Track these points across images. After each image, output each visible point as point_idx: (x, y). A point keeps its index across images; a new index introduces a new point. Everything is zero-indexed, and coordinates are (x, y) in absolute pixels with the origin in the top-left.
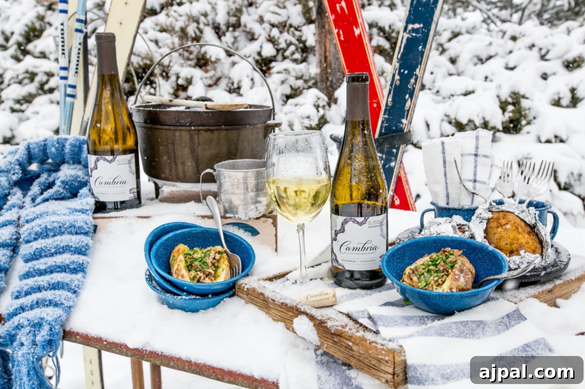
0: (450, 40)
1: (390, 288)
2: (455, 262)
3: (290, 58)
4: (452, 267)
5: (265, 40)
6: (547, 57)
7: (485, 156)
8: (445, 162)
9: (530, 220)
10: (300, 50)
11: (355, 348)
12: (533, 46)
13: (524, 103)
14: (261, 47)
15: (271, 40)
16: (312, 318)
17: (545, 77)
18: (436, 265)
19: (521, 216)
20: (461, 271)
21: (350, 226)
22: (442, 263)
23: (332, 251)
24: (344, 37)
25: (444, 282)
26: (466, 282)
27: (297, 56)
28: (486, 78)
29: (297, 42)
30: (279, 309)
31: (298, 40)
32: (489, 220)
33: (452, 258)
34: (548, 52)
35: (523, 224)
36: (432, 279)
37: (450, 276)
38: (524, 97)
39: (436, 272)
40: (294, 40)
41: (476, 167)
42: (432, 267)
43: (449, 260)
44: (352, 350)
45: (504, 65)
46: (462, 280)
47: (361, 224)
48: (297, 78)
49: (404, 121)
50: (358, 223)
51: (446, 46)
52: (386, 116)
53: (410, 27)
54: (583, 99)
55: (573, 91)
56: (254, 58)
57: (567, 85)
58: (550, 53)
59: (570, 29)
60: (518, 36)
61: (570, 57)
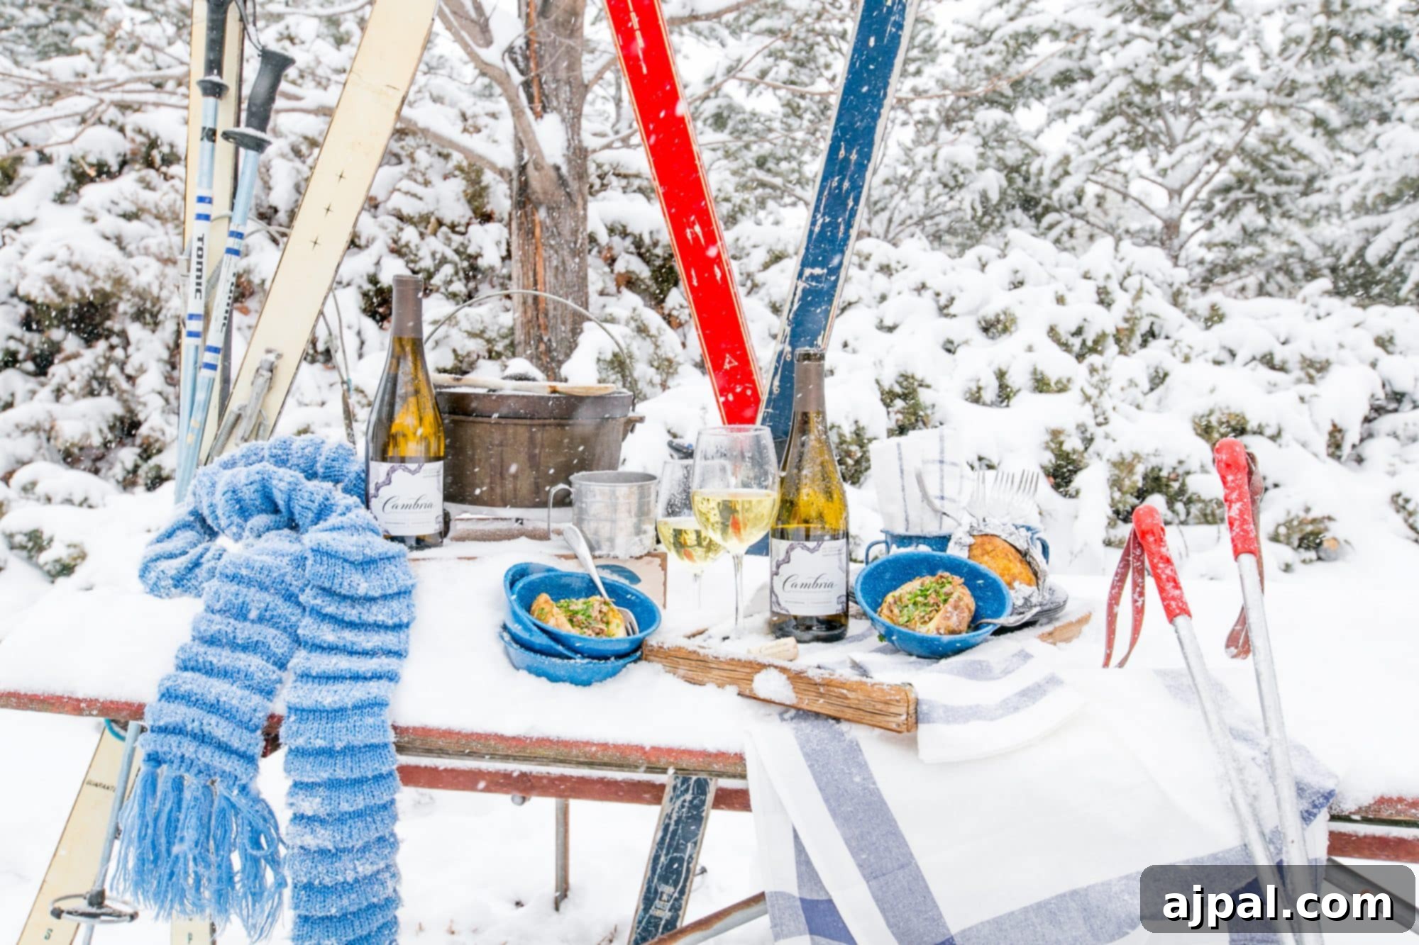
0: (766, 266)
1: (859, 638)
2: (949, 595)
3: (443, 290)
4: (945, 601)
5: (385, 251)
6: (952, 310)
7: (954, 464)
8: (902, 471)
9: (1022, 545)
10: (461, 274)
11: (850, 695)
12: (924, 286)
13: (924, 396)
14: (378, 263)
15: (398, 250)
16: (783, 670)
17: (950, 348)
18: (926, 597)
19: (1010, 540)
20: (956, 607)
21: (798, 554)
22: (934, 595)
23: (772, 591)
24: (698, 281)
25: (931, 619)
26: (960, 623)
27: (459, 287)
28: (845, 345)
29: (456, 258)
30: (727, 667)
31: (457, 251)
32: (970, 546)
33: (948, 588)
34: (952, 299)
35: (1013, 550)
36: (917, 613)
37: (941, 613)
38: (922, 384)
39: (925, 605)
40: (450, 254)
41: (942, 478)
42: (920, 599)
43: (944, 590)
44: (846, 698)
45: (876, 321)
46: (954, 619)
47: (812, 551)
48: (472, 335)
50: (808, 549)
51: (760, 277)
52: (770, 410)
53: (808, 272)
54: (1019, 390)
55: (1001, 375)
56: (360, 287)
57: (990, 365)
58: (956, 302)
59: (984, 260)
60: (893, 265)
61: (990, 312)
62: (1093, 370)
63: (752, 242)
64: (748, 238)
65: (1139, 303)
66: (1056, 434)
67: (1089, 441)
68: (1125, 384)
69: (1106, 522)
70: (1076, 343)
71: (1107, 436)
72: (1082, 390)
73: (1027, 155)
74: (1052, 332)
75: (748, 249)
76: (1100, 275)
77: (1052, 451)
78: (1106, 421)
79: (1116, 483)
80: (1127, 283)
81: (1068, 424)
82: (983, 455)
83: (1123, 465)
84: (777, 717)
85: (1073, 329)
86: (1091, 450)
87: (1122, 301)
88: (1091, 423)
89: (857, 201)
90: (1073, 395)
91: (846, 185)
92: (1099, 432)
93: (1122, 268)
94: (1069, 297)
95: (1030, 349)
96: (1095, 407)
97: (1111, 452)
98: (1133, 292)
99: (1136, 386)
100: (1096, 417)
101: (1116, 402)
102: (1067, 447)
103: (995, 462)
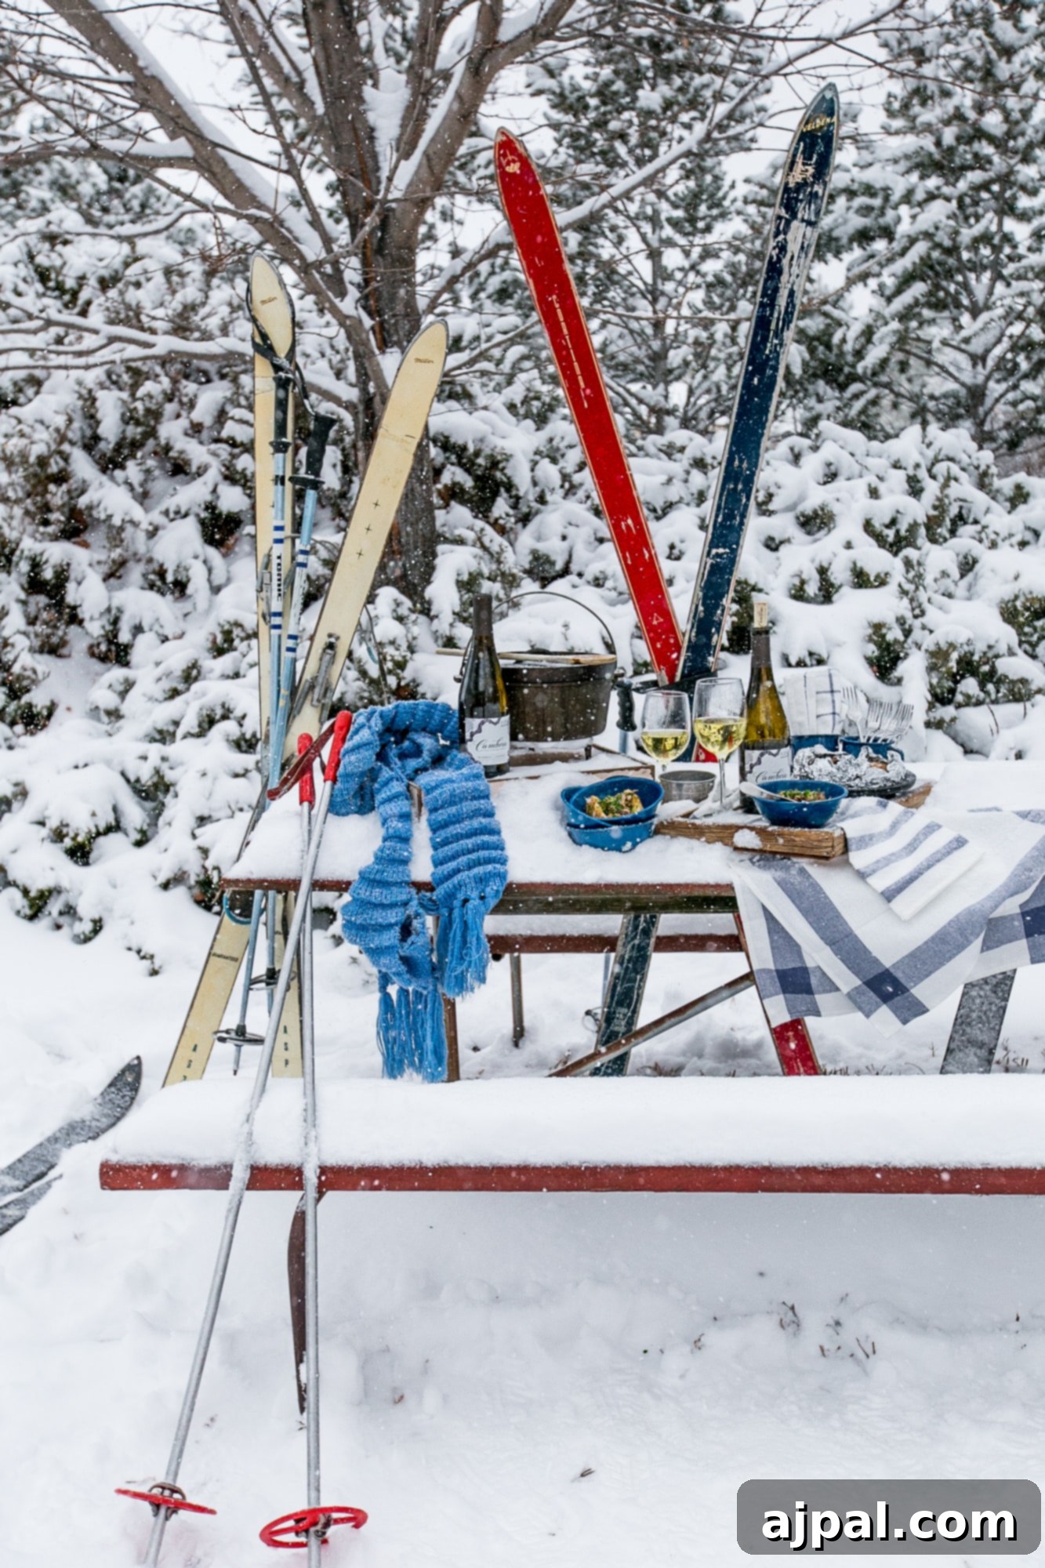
5: (220, 478)
6: (771, 507)
11: (797, 839)
13: (756, 599)
14: (214, 491)
15: (230, 477)
16: (752, 829)
17: (771, 546)
21: (765, 759)
28: (672, 547)
34: (770, 496)
38: (754, 589)
45: (698, 521)
49: (711, 659)
52: (688, 655)
53: (714, 551)
54: (840, 586)
55: (823, 571)
56: (197, 515)
57: (813, 561)
58: (775, 499)
59: (796, 450)
60: (709, 460)
61: (808, 506)
62: (908, 564)
63: (565, 443)
64: (563, 438)
65: (948, 491)
66: (878, 628)
67: (907, 633)
68: (938, 576)
69: (926, 706)
70: (890, 534)
71: (924, 627)
72: (900, 586)
73: (828, 326)
74: (868, 526)
75: (563, 450)
76: (909, 464)
77: (875, 643)
78: (923, 613)
79: (932, 668)
80: (936, 470)
81: (889, 618)
82: (814, 650)
83: (938, 656)
84: (748, 863)
85: (887, 521)
86: (910, 640)
87: (932, 488)
88: (908, 615)
89: (748, 498)
90: (892, 588)
91: (740, 487)
92: (917, 623)
93: (930, 453)
94: (882, 488)
95: (849, 546)
96: (912, 600)
97: (929, 642)
98: (941, 480)
99: (949, 576)
100: (913, 609)
101: (930, 593)
102: (890, 637)
103: (824, 656)
